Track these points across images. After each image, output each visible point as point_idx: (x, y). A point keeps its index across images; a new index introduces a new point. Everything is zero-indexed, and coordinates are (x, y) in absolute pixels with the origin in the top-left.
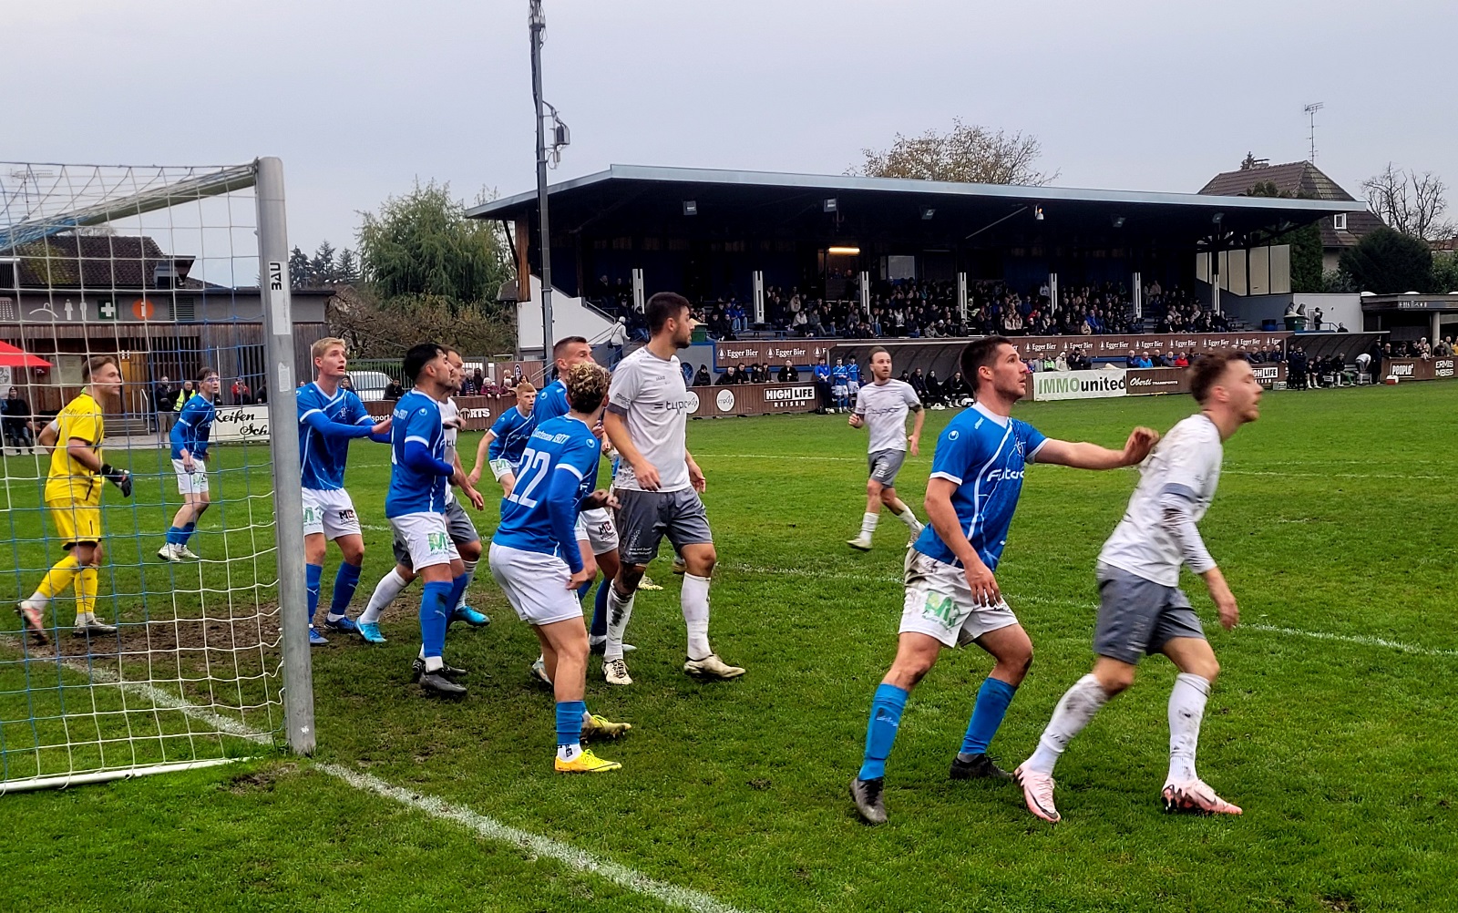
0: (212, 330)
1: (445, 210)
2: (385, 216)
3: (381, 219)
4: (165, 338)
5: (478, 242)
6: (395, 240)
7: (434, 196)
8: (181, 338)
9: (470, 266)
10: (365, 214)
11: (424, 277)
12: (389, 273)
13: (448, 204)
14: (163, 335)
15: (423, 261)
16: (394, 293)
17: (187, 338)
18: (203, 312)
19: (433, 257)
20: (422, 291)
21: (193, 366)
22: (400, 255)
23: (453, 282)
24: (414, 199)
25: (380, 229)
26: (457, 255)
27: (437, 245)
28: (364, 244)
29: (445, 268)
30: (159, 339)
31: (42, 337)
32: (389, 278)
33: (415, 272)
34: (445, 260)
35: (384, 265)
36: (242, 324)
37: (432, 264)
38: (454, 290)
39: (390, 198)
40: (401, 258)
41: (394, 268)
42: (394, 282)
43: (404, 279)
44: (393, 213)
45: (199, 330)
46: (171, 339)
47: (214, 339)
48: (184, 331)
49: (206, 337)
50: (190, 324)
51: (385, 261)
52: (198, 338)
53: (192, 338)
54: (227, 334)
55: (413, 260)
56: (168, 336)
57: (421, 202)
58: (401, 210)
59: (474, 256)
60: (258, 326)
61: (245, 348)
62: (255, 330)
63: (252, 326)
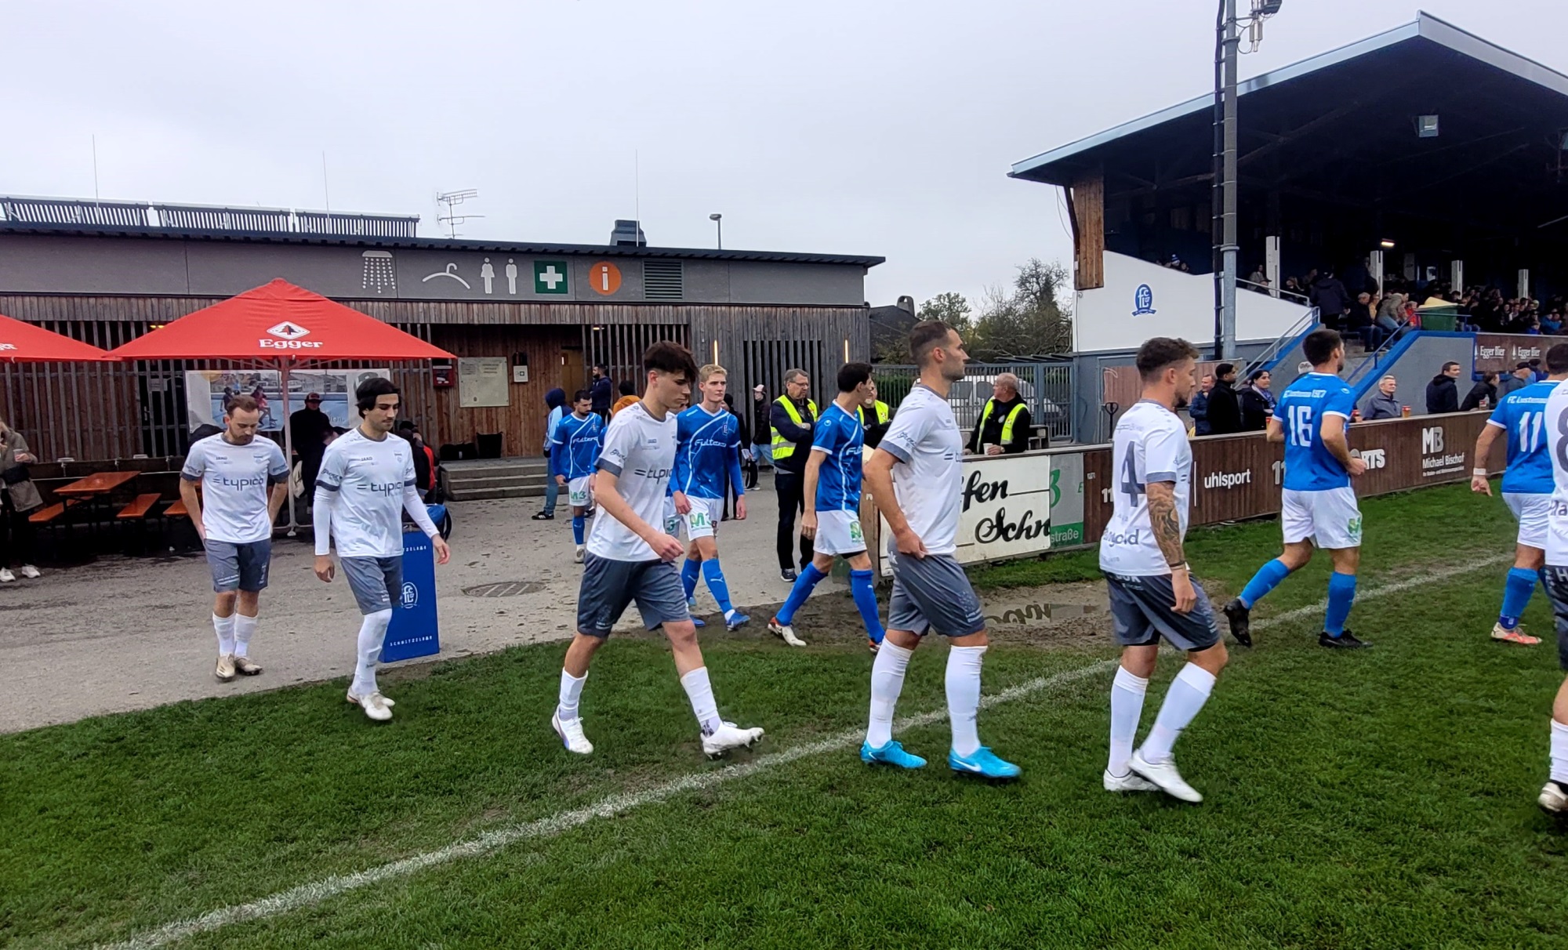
0: (707, 313)
4: (638, 327)
8: (662, 327)
14: (635, 322)
17: (670, 327)
18: (694, 284)
30: (630, 327)
31: (444, 322)
36: (751, 305)
45: (688, 313)
46: (646, 327)
47: (710, 328)
48: (665, 315)
49: (698, 327)
50: (675, 305)
52: (686, 327)
53: (678, 326)
54: (729, 322)
56: (642, 323)
60: (774, 309)
61: (754, 343)
62: (769, 316)
63: (766, 309)
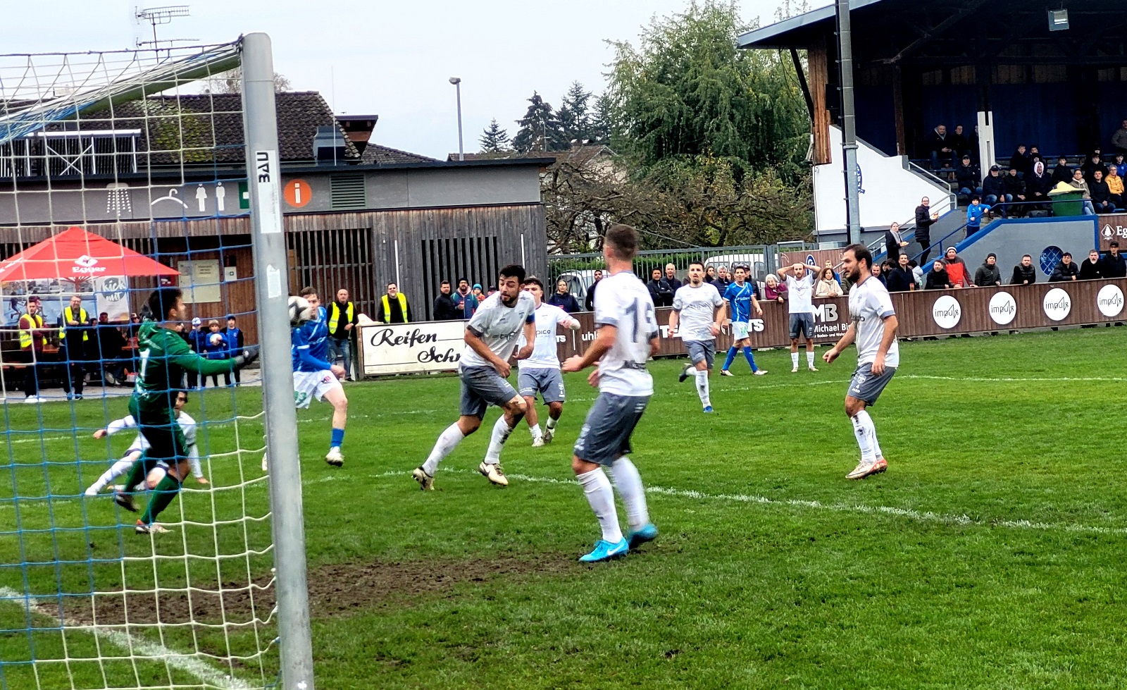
0: (387, 218)
1: (733, 35)
2: (648, 46)
3: (641, 49)
4: (326, 232)
5: (779, 78)
6: (661, 79)
7: (717, 14)
8: (348, 231)
9: (768, 113)
10: (619, 45)
11: (702, 130)
12: (653, 127)
13: (738, 26)
14: (323, 228)
15: (701, 108)
16: (659, 155)
17: (355, 231)
18: (377, 194)
19: (715, 100)
20: (700, 152)
21: (364, 268)
22: (665, 102)
23: (744, 137)
24: (688, 18)
25: (640, 65)
26: (749, 98)
27: (720, 84)
28: (618, 87)
29: (732, 117)
30: (319, 233)
31: (168, 236)
32: (652, 135)
33: (689, 125)
34: (733, 106)
35: (645, 115)
36: (428, 208)
37: (713, 113)
38: (746, 148)
39: (653, 19)
40: (669, 106)
41: (659, 121)
42: (659, 140)
43: (672, 135)
44: (658, 41)
45: (371, 218)
46: (334, 232)
47: (390, 230)
48: (350, 221)
49: (380, 229)
50: (359, 212)
51: (647, 110)
52: (369, 231)
53: (362, 231)
54: (408, 224)
55: (685, 107)
56: (330, 228)
57: (698, 24)
58: (671, 36)
59: (773, 99)
60: (450, 211)
61: (432, 242)
62: (445, 217)
63: (442, 211)
